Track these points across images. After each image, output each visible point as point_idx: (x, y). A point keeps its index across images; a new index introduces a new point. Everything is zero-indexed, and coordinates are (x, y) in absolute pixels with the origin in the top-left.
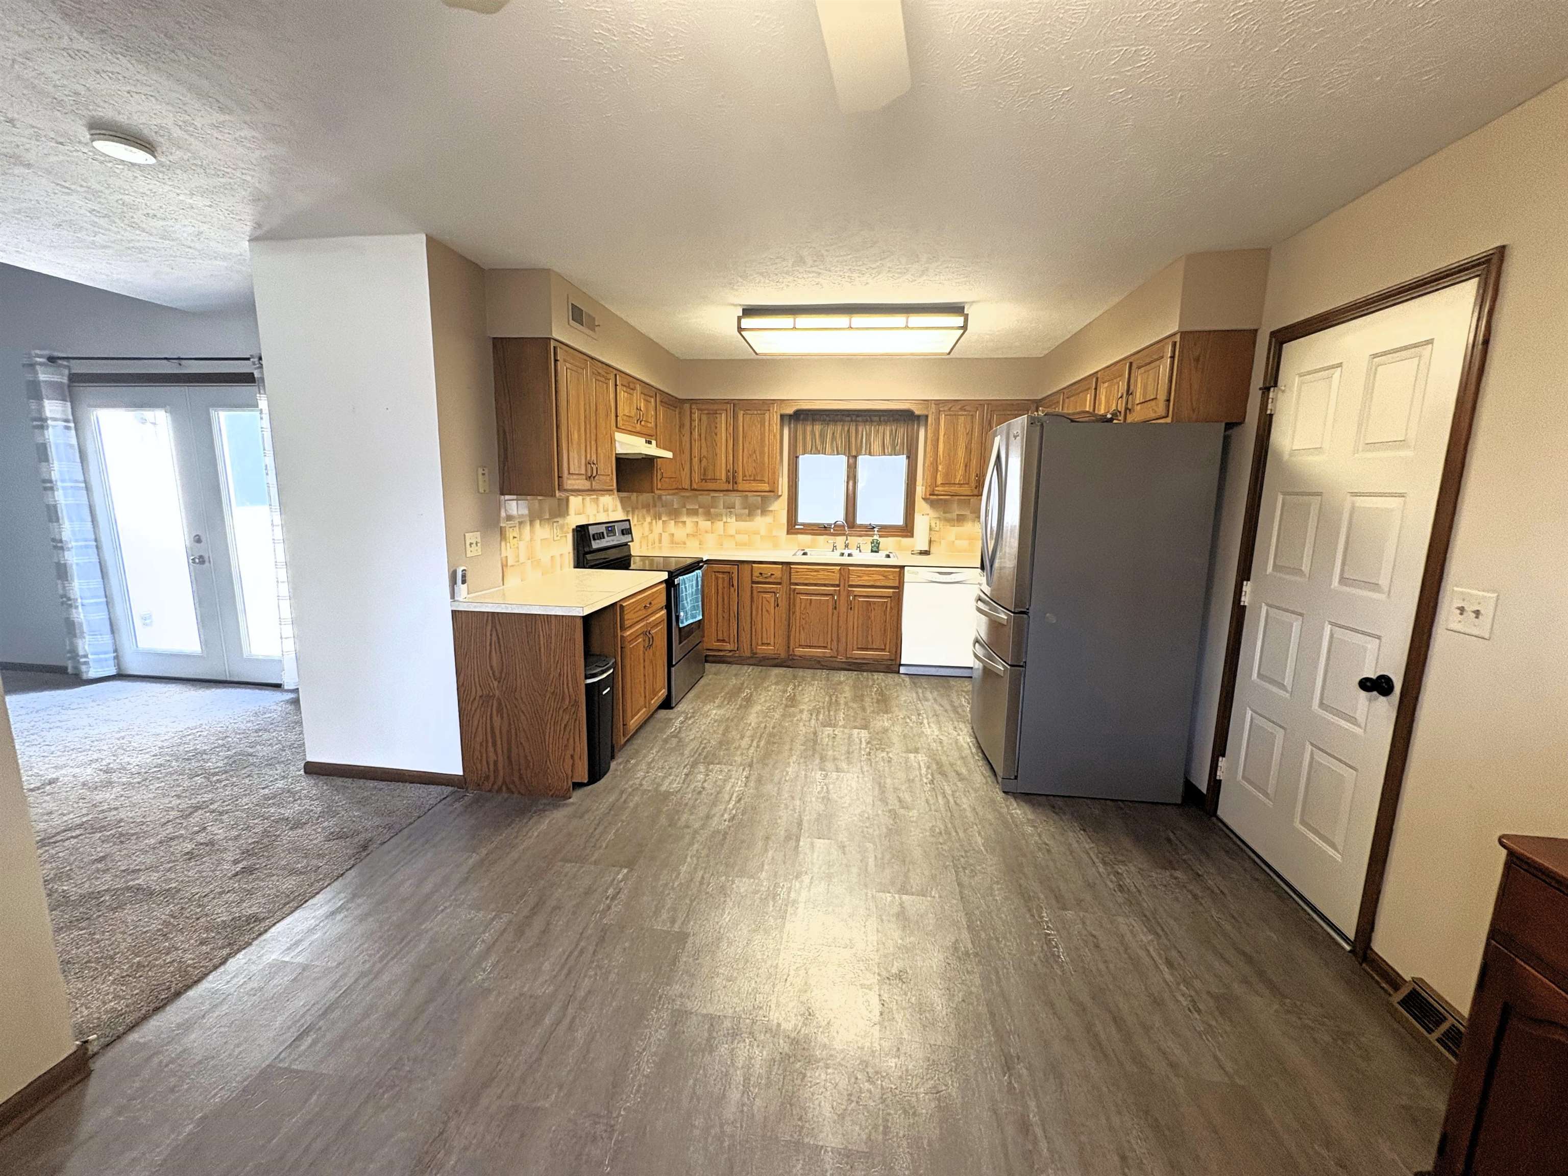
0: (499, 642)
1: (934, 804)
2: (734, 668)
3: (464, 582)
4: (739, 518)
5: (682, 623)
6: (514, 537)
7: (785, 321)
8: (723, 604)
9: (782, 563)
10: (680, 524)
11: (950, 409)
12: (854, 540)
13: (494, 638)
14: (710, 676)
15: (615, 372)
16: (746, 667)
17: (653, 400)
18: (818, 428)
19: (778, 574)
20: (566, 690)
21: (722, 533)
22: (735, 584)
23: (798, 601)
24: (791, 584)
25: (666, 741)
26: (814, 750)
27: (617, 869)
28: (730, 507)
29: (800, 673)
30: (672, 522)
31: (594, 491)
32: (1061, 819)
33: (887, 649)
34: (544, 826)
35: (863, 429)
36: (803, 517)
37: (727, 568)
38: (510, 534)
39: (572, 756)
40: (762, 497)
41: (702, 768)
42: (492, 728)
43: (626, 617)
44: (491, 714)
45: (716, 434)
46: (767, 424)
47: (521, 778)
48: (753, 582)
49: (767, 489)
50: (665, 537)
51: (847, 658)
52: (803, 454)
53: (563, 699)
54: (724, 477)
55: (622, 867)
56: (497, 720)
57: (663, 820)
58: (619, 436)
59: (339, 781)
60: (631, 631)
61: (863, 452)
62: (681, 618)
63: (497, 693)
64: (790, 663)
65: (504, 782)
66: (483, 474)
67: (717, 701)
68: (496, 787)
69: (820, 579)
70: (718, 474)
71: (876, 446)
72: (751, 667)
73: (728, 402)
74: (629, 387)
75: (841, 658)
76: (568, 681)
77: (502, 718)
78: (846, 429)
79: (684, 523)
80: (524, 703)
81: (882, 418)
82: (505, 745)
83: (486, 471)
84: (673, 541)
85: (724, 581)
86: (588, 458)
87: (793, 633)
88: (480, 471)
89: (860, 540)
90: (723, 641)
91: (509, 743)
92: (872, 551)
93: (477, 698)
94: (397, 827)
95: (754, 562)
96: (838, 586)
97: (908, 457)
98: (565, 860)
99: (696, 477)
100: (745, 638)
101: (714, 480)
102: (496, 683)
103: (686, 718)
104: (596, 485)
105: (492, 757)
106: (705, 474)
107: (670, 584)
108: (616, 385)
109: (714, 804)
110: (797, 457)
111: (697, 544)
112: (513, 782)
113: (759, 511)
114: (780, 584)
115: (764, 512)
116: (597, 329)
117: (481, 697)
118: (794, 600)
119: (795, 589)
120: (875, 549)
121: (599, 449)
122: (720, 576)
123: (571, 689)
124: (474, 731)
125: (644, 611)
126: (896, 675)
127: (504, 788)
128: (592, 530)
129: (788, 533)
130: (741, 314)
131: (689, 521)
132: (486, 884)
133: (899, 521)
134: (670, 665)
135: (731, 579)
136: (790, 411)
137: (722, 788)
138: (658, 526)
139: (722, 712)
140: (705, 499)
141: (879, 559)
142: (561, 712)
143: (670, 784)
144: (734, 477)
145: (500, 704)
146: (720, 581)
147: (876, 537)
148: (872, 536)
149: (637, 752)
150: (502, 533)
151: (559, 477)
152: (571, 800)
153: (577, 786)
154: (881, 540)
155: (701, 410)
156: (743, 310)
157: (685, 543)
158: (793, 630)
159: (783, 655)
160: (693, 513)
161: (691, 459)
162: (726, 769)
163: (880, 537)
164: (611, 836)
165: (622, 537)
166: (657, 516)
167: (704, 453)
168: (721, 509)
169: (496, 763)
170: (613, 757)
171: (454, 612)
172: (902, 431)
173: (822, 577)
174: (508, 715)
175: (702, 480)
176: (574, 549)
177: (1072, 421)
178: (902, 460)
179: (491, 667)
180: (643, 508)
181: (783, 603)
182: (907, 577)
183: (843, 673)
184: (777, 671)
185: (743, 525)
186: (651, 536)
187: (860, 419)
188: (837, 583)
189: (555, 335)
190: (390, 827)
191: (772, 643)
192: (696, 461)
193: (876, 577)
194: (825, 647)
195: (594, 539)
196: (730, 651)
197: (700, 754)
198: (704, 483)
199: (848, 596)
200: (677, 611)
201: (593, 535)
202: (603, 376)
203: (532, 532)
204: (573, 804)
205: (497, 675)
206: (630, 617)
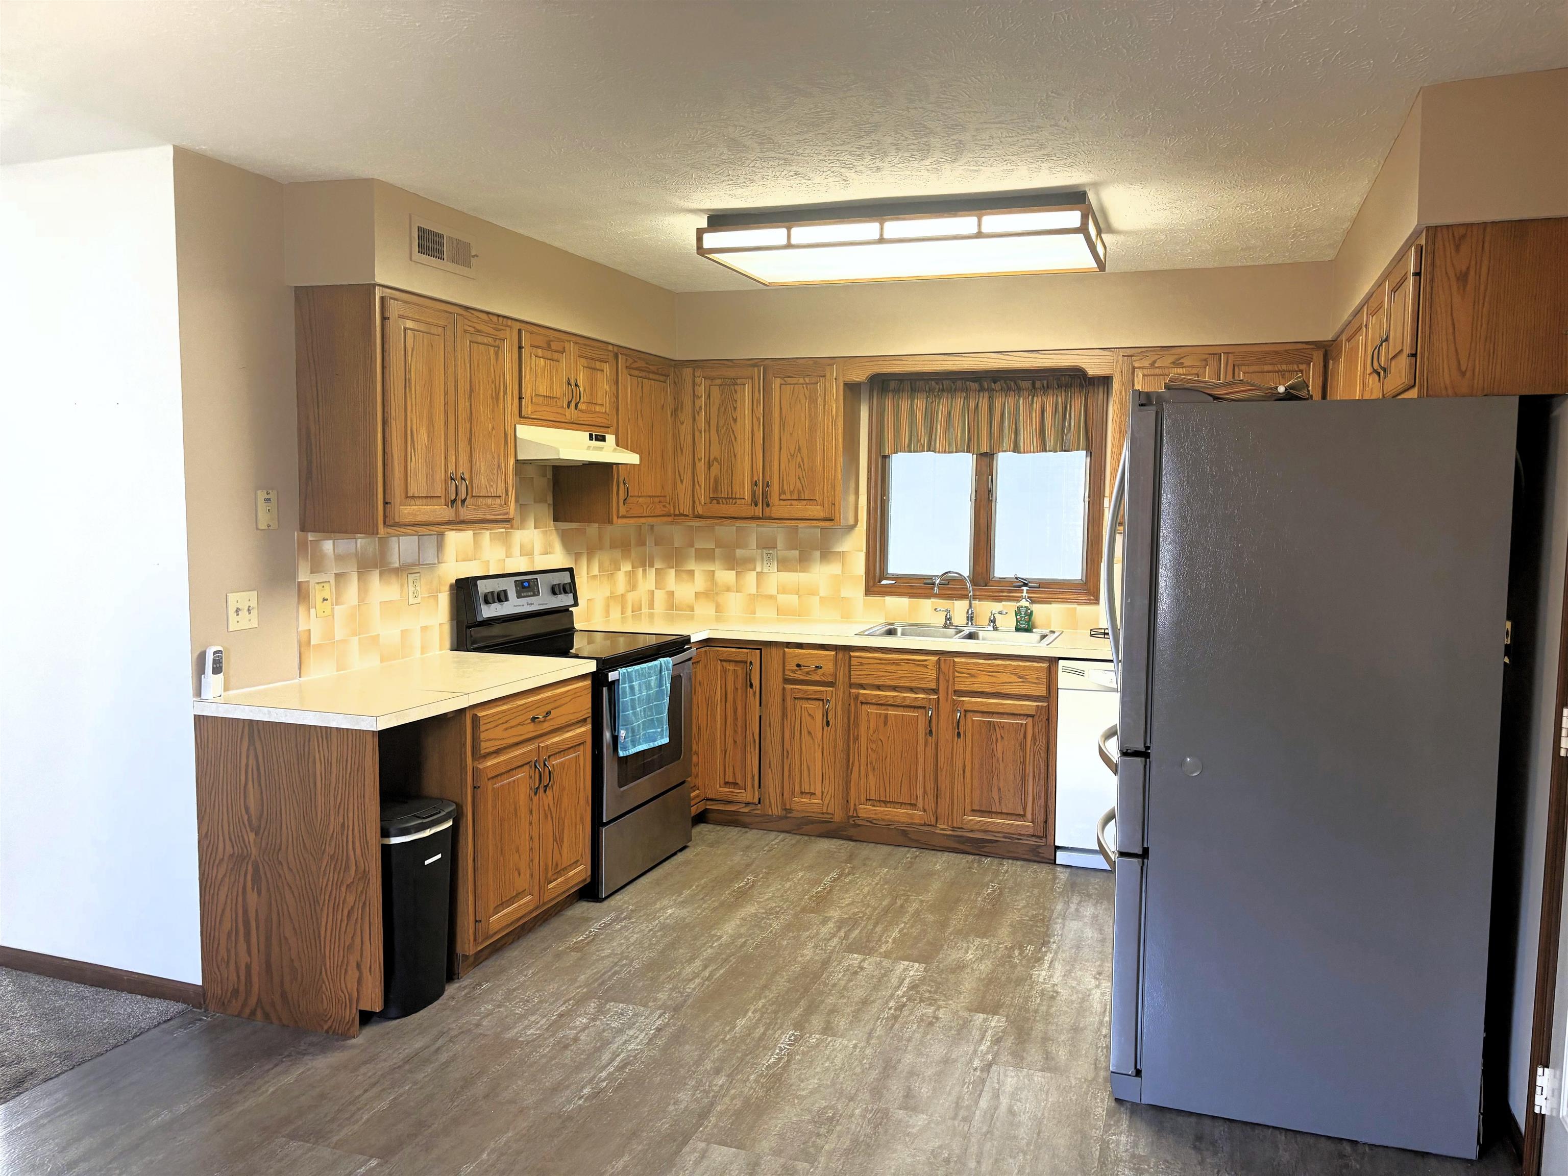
0: (258, 769)
1: (968, 1108)
2: (752, 835)
3: (217, 670)
4: (784, 565)
5: (625, 748)
6: (325, 600)
7: (775, 235)
8: (736, 719)
9: (836, 648)
10: (684, 576)
11: (1152, 364)
12: (986, 608)
13: (252, 762)
14: (699, 849)
15: (518, 325)
16: (772, 835)
17: (606, 367)
18: (920, 404)
19: (828, 667)
20: (351, 853)
21: (753, 590)
22: (756, 683)
23: (864, 717)
24: (851, 685)
25: (558, 956)
26: (806, 990)
27: (363, 1158)
28: (767, 546)
29: (866, 850)
30: (672, 572)
31: (463, 522)
32: (1201, 1163)
33: (1029, 816)
34: (290, 1078)
35: (1005, 403)
36: (898, 564)
37: (741, 653)
38: (317, 594)
39: (359, 966)
40: (822, 528)
41: (592, 1006)
42: (245, 912)
43: (483, 736)
44: (244, 888)
45: (735, 420)
46: (820, 401)
47: (284, 995)
48: (787, 681)
49: (822, 515)
50: (660, 596)
51: (954, 829)
52: (896, 452)
53: (347, 868)
54: (747, 495)
55: (372, 1157)
56: (252, 897)
57: (480, 1088)
58: (525, 432)
59: (33, 980)
60: (495, 761)
61: (1006, 444)
62: (621, 740)
63: (254, 851)
64: (852, 832)
65: (259, 1001)
66: (268, 500)
67: (687, 892)
68: (247, 1011)
69: (901, 678)
70: (737, 488)
71: (1028, 434)
72: (782, 836)
73: (755, 363)
74: (549, 347)
75: (943, 828)
76: (354, 837)
77: (259, 893)
78: (972, 404)
79: (691, 572)
80: (291, 870)
81: (1038, 384)
82: (262, 939)
83: (273, 495)
84: (672, 604)
85: (736, 677)
86: (451, 468)
87: (855, 776)
88: (262, 495)
89: (996, 607)
90: (735, 784)
91: (268, 939)
92: (1018, 629)
93: (226, 858)
94: (78, 1057)
95: (788, 645)
96: (935, 691)
97: (1090, 454)
98: (292, 1137)
99: (702, 496)
100: (772, 781)
101: (731, 499)
102: (252, 836)
103: (617, 920)
104: (465, 513)
105: (244, 958)
106: (716, 490)
107: (598, 680)
108: (520, 348)
109: (579, 1068)
110: (885, 458)
111: (710, 610)
112: (273, 1004)
113: (818, 554)
114: (831, 684)
115: (826, 555)
116: (473, 260)
117: (232, 856)
118: (856, 717)
119: (857, 696)
120: (1023, 625)
121: (476, 455)
122: (731, 667)
123: (358, 851)
124: (220, 910)
125: (531, 727)
126: (1046, 868)
127: (259, 1013)
128: (484, 587)
129: (868, 592)
130: (704, 224)
131: (699, 570)
132: (160, 1157)
133: (1074, 571)
134: (597, 822)
135: (748, 675)
136: (859, 375)
137: (607, 1043)
138: (647, 581)
139: (683, 912)
140: (726, 531)
141: (1026, 644)
142: (343, 889)
143: (524, 1029)
144: (765, 495)
145: (256, 870)
146: (730, 678)
147: (1024, 603)
148: (1018, 599)
149: (503, 970)
150: (303, 594)
151: (386, 503)
152: (353, 1041)
153: (366, 1018)
154: (1036, 608)
155: (713, 379)
156: (710, 219)
157: (692, 609)
158: (856, 769)
159: (838, 818)
160: (705, 556)
161: (694, 464)
162: (631, 1010)
163: (1033, 601)
164: (384, 1105)
165: (553, 598)
166: (645, 562)
167: (715, 452)
168: (752, 549)
169: (248, 967)
170: (451, 976)
171: (198, 718)
172: (1077, 405)
173: (904, 674)
174: (268, 889)
175: (712, 499)
176: (452, 619)
177: (1216, 398)
178: (1078, 461)
179: (247, 809)
180: (613, 546)
181: (838, 722)
182: (1064, 679)
183: (946, 856)
184: (825, 844)
185: (790, 578)
186: (631, 597)
187: (997, 386)
188: (933, 686)
189: (379, 280)
190: (68, 1056)
191: (819, 793)
192: (701, 466)
193: (1004, 678)
194: (913, 806)
195: (487, 602)
196: (747, 804)
197: (603, 983)
198: (715, 506)
199: (954, 711)
200: (614, 728)
201: (486, 596)
202: (488, 335)
203: (363, 591)
204: (353, 1047)
205: (255, 822)
206: (491, 738)
